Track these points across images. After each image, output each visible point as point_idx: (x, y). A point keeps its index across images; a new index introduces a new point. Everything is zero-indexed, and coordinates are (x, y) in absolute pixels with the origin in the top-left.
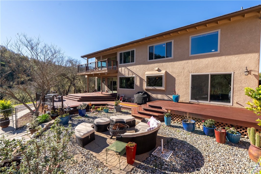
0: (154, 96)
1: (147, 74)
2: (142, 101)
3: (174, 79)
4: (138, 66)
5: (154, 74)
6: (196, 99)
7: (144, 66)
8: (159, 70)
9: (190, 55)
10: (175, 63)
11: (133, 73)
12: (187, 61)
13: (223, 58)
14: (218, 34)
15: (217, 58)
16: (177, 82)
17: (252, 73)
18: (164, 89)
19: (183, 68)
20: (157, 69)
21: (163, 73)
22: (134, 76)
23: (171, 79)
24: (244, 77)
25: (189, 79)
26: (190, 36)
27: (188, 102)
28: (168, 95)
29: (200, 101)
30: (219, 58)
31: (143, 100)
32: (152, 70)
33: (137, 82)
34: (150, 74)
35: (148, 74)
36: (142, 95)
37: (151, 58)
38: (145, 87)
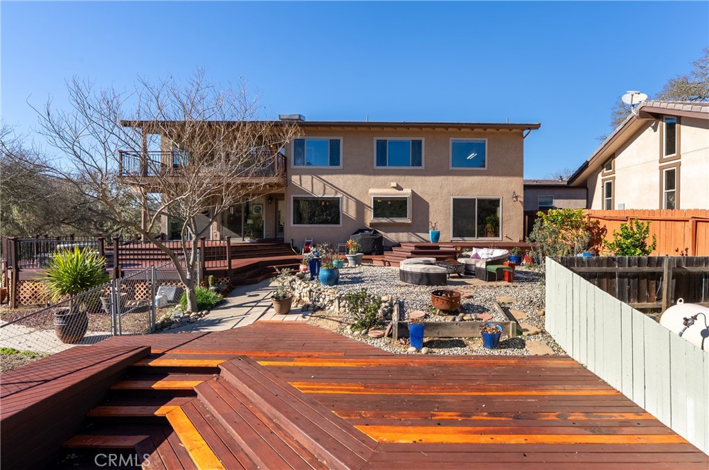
0: (391, 236)
1: (374, 194)
2: (374, 247)
3: (426, 205)
4: (349, 176)
5: (390, 195)
6: (460, 236)
7: (366, 177)
8: (398, 188)
9: (451, 168)
10: (427, 177)
11: (338, 190)
12: (446, 177)
13: (491, 179)
14: (485, 143)
15: (484, 178)
16: (431, 209)
17: (519, 199)
18: (410, 222)
19: (441, 187)
20: (394, 184)
21: (406, 192)
22: (339, 196)
23: (421, 205)
24: (511, 204)
25: (449, 204)
26: (450, 139)
27: (449, 241)
28: (418, 234)
29: (466, 238)
30: (487, 177)
31: (374, 243)
32: (384, 186)
33: (349, 210)
34: (381, 194)
35: (377, 194)
36: (371, 235)
37: (381, 161)
38: (370, 218)
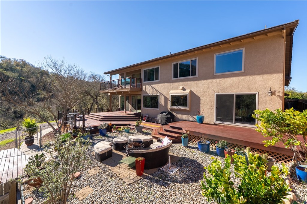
0: (179, 116)
1: (171, 93)
2: (166, 122)
3: (198, 99)
4: (162, 84)
5: (179, 93)
6: (221, 120)
7: (169, 84)
8: (184, 89)
9: (215, 74)
10: (200, 82)
11: (158, 91)
12: (211, 80)
13: (248, 77)
14: (242, 52)
15: (241, 78)
16: (202, 102)
17: (277, 94)
18: (188, 109)
19: (208, 87)
20: (181, 87)
21: (187, 92)
22: (158, 94)
23: (195, 99)
24: (268, 98)
25: (213, 99)
26: (215, 54)
27: (213, 123)
28: (193, 116)
29: (225, 123)
30: (244, 77)
31: (166, 120)
32: (177, 88)
33: (162, 102)
34: (174, 93)
35: (173, 93)
36: (165, 116)
37: (175, 76)
38: (169, 106)
